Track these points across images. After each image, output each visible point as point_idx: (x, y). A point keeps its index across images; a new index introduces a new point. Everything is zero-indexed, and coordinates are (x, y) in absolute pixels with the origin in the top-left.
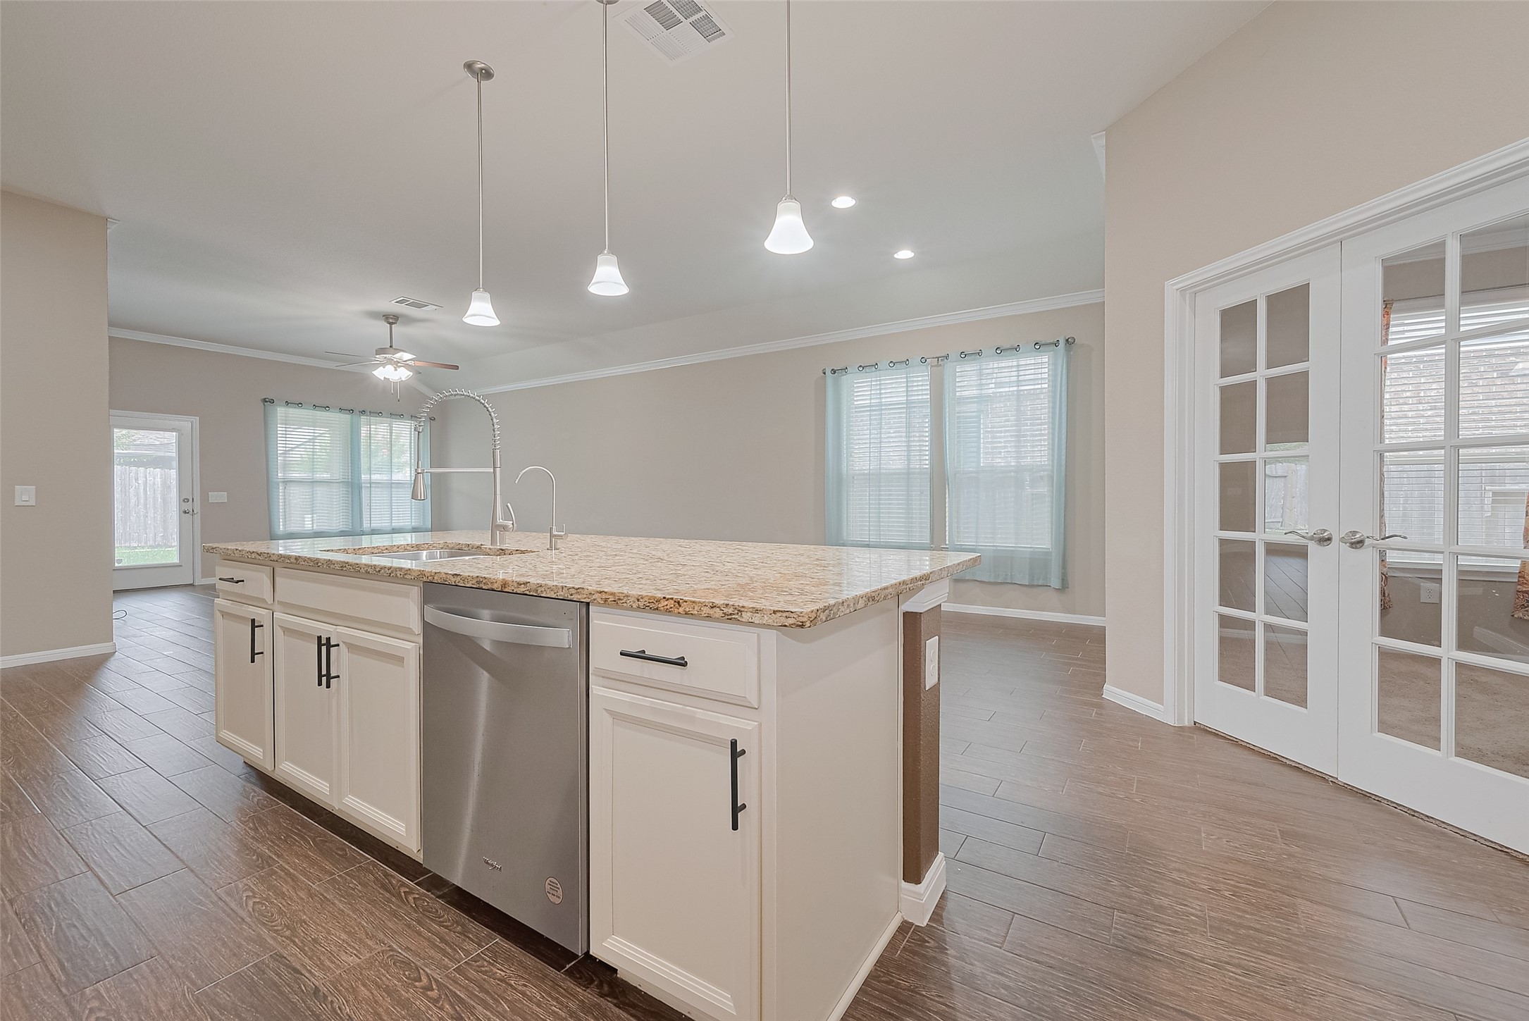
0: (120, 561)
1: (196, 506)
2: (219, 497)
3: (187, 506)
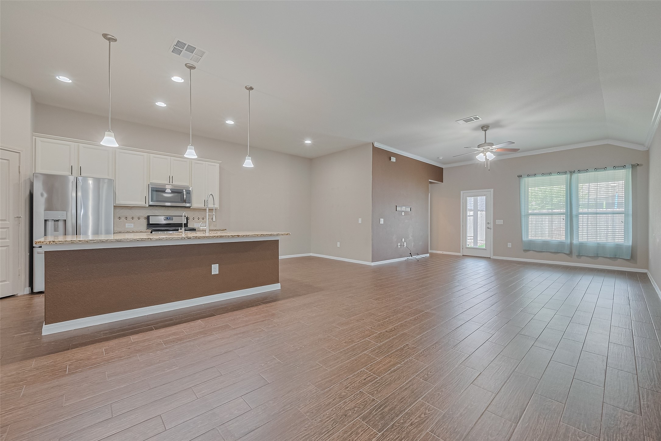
0: (468, 245)
1: (491, 226)
2: (500, 222)
3: (489, 226)
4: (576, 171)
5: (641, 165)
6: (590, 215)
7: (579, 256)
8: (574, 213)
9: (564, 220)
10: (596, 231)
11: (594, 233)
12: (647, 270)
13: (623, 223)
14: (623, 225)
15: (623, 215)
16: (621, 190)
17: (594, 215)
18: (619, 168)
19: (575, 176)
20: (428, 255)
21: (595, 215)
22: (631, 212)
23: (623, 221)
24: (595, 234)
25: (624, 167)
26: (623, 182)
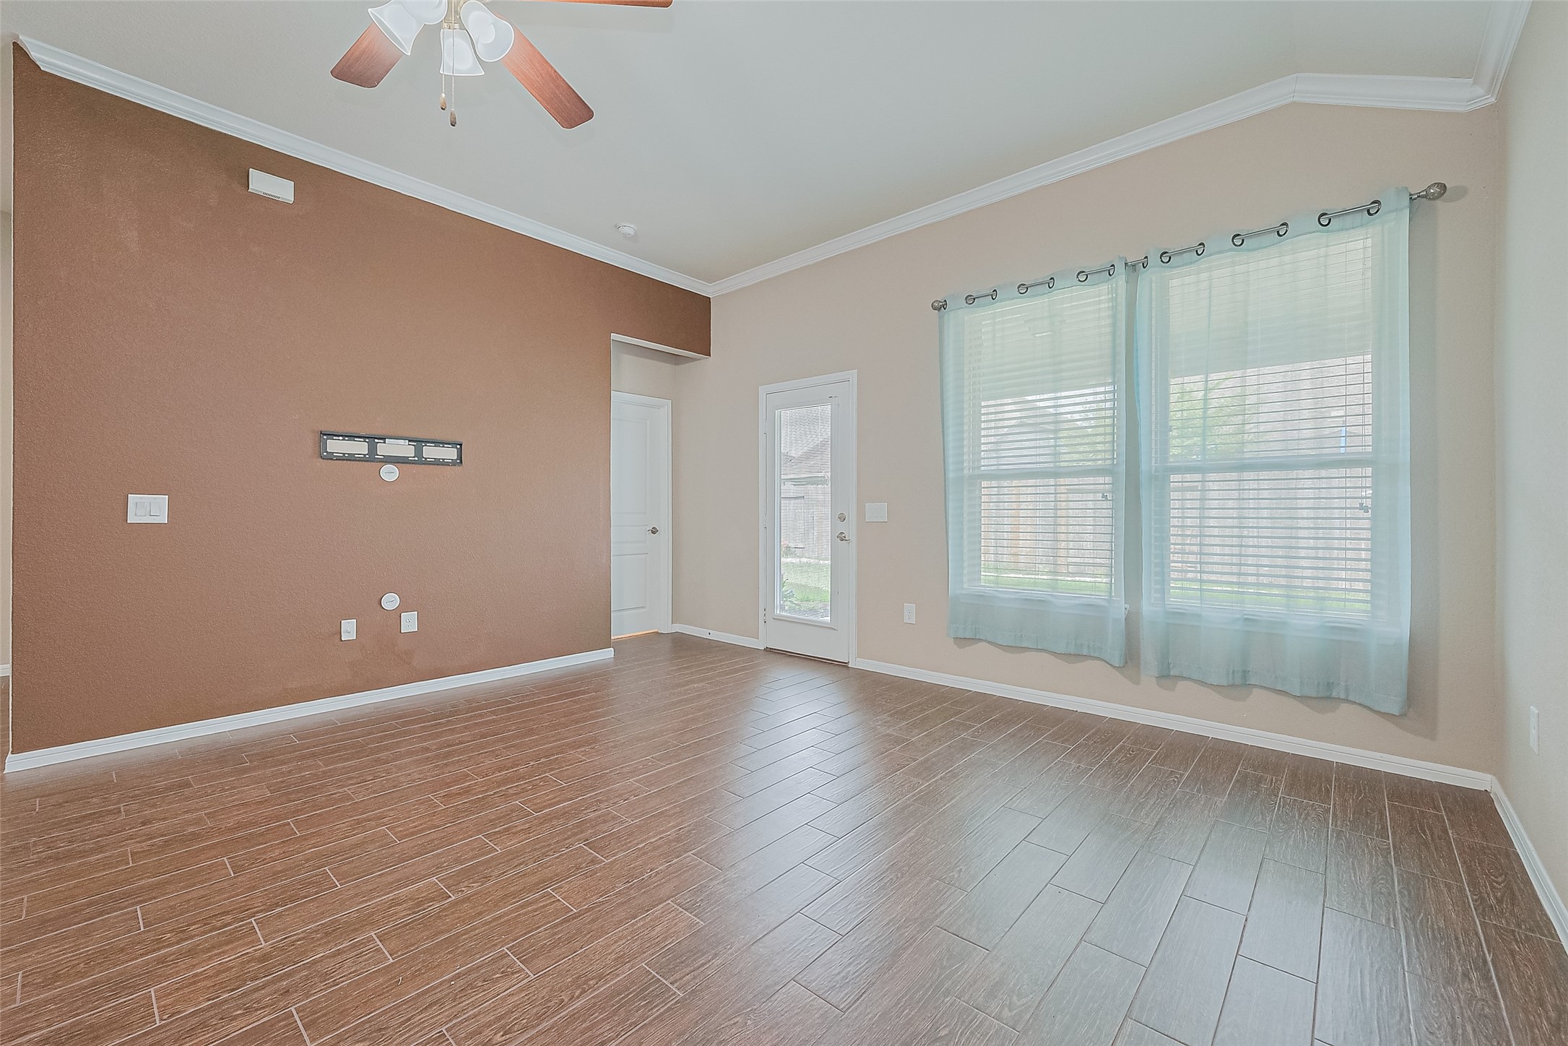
1: (850, 529)
2: (876, 511)
3: (842, 527)
4: (1154, 259)
5: (1462, 192)
6: (1213, 476)
7: (1166, 676)
8: (1148, 463)
9: (1107, 500)
10: (1240, 555)
11: (1232, 564)
12: (1489, 777)
13: (1369, 515)
14: (1366, 524)
15: (1369, 471)
16: (1359, 410)
17: (1228, 476)
18: (1349, 219)
19: (1149, 278)
20: (608, 653)
21: (1234, 475)
22: (1404, 456)
23: (1368, 503)
24: (1235, 569)
25: (1373, 209)
26: (1369, 357)
